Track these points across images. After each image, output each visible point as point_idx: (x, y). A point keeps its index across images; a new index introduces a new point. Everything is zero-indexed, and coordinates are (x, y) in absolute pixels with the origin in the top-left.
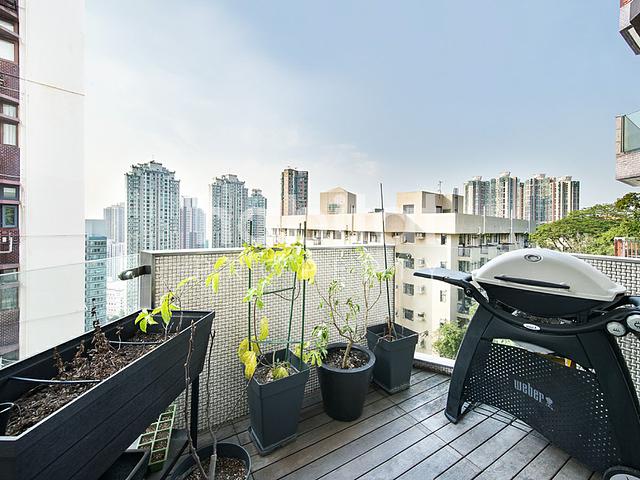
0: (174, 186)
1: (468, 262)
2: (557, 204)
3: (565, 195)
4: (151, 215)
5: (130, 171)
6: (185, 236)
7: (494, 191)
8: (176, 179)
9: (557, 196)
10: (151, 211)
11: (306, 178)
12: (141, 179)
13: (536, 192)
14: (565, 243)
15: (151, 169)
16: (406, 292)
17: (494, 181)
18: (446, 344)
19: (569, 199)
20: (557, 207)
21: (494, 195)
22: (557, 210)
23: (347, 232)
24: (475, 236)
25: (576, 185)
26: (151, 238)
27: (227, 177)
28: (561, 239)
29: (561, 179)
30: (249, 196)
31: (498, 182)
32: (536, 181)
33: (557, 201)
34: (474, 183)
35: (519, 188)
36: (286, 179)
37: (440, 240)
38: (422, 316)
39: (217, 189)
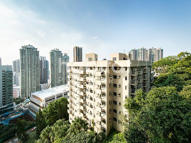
0: (37, 53)
1: (134, 76)
2: (157, 56)
3: (159, 53)
4: (29, 63)
5: (21, 48)
6: (42, 69)
7: (139, 53)
8: (37, 51)
9: (157, 54)
10: (29, 62)
11: (82, 50)
12: (25, 51)
13: (151, 53)
14: (160, 68)
15: (29, 47)
16: (114, 87)
17: (139, 50)
18: (128, 105)
19: (160, 54)
20: (157, 57)
21: (139, 54)
22: (157, 58)
23: (94, 67)
24: (136, 67)
25: (162, 50)
26: (29, 71)
27: (56, 50)
28: (159, 67)
29: (158, 49)
30: (63, 56)
31: (140, 50)
32: (151, 49)
33: (157, 55)
34: (133, 50)
35: (146, 52)
36: (75, 50)
37: (125, 69)
38: (120, 94)
39: (52, 54)
